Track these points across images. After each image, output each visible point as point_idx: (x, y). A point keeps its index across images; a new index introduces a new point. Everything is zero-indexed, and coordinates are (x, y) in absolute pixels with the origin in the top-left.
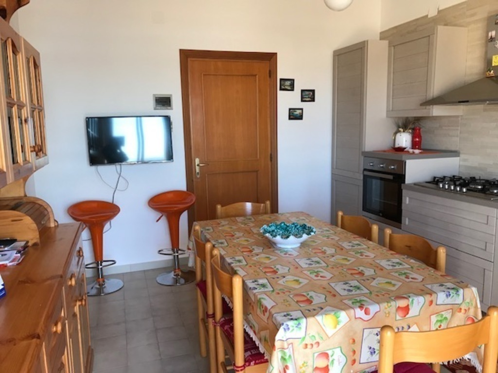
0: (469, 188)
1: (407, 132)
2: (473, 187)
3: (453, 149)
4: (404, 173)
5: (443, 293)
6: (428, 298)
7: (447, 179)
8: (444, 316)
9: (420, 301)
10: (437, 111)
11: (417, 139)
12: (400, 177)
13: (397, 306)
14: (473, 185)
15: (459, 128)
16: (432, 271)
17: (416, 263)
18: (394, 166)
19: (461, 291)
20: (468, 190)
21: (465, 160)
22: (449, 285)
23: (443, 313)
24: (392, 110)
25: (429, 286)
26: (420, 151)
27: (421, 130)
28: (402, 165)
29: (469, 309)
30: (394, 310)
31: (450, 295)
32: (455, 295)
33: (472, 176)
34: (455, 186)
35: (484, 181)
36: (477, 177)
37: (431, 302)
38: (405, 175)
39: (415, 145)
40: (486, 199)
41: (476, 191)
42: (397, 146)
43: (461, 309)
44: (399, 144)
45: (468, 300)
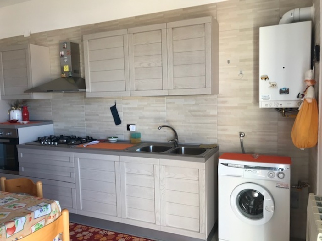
0: (59, 142)
1: (18, 110)
2: (62, 141)
3: (49, 119)
4: (17, 137)
5: (38, 210)
6: (28, 216)
7: (47, 138)
8: (40, 224)
9: (22, 220)
10: (36, 96)
11: (26, 114)
12: (15, 140)
13: (6, 228)
14: (62, 140)
15: (51, 106)
16: (33, 198)
17: (22, 196)
18: (9, 133)
19: (49, 206)
20: (58, 143)
21: (57, 125)
22: (43, 204)
23: (39, 223)
24: (5, 95)
25: (29, 209)
26: (28, 122)
27: (28, 108)
28: (16, 132)
29: (55, 215)
30: (4, 231)
31: (42, 210)
32: (46, 209)
33: (61, 134)
34: (51, 142)
35: (67, 137)
36: (64, 135)
37: (31, 218)
38: (18, 138)
39: (25, 118)
40: (68, 147)
41: (63, 144)
42: (11, 119)
43: (50, 217)
44: (13, 118)
45: (54, 210)
